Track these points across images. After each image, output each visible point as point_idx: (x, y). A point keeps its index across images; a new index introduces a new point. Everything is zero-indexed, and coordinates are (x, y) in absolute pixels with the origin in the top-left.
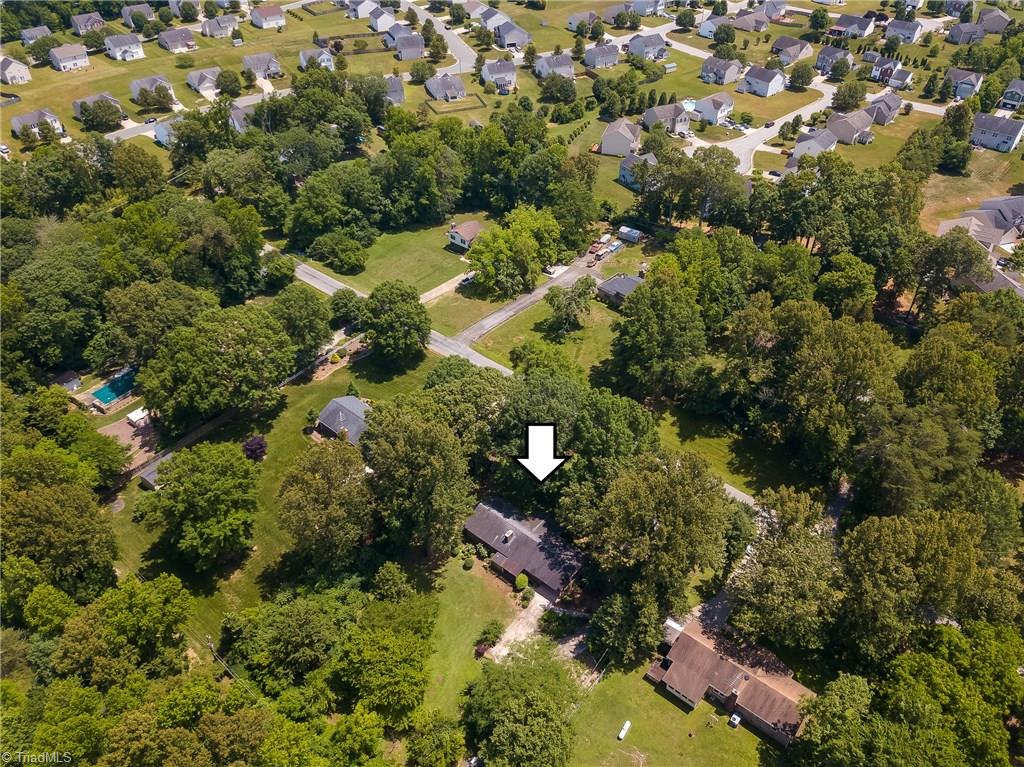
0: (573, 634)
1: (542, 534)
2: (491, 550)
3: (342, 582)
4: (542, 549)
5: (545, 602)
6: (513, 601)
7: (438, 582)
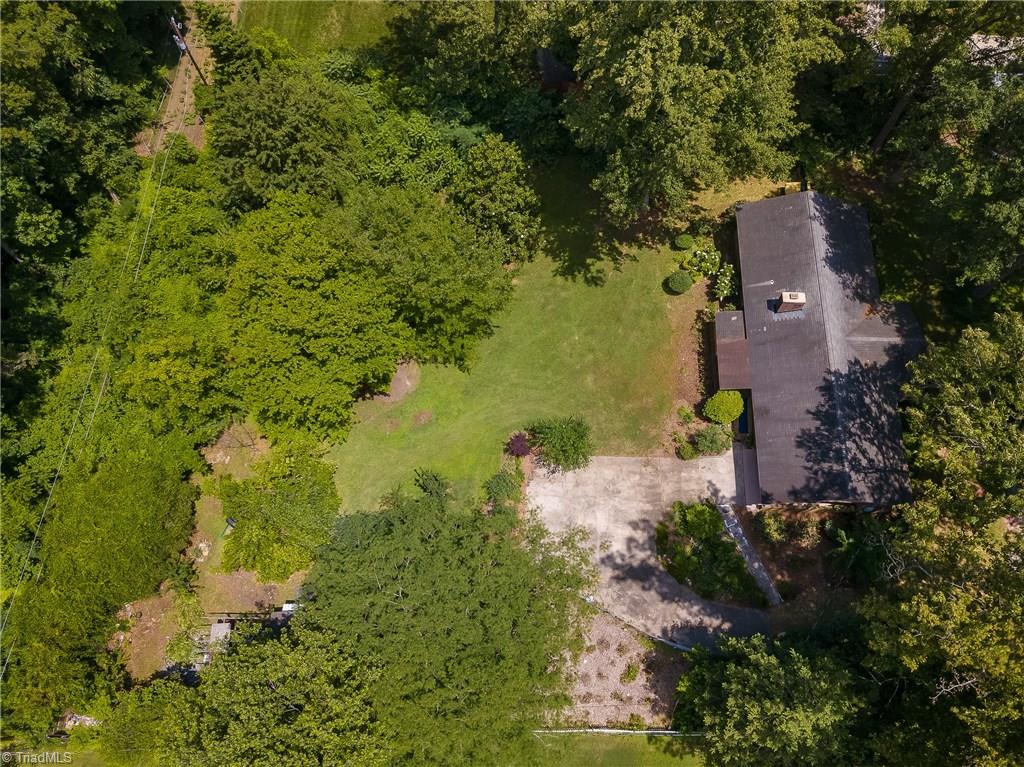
0: (707, 597)
1: (866, 361)
2: (736, 299)
3: (448, 118)
4: (827, 389)
5: (728, 488)
6: (675, 423)
7: (604, 265)
